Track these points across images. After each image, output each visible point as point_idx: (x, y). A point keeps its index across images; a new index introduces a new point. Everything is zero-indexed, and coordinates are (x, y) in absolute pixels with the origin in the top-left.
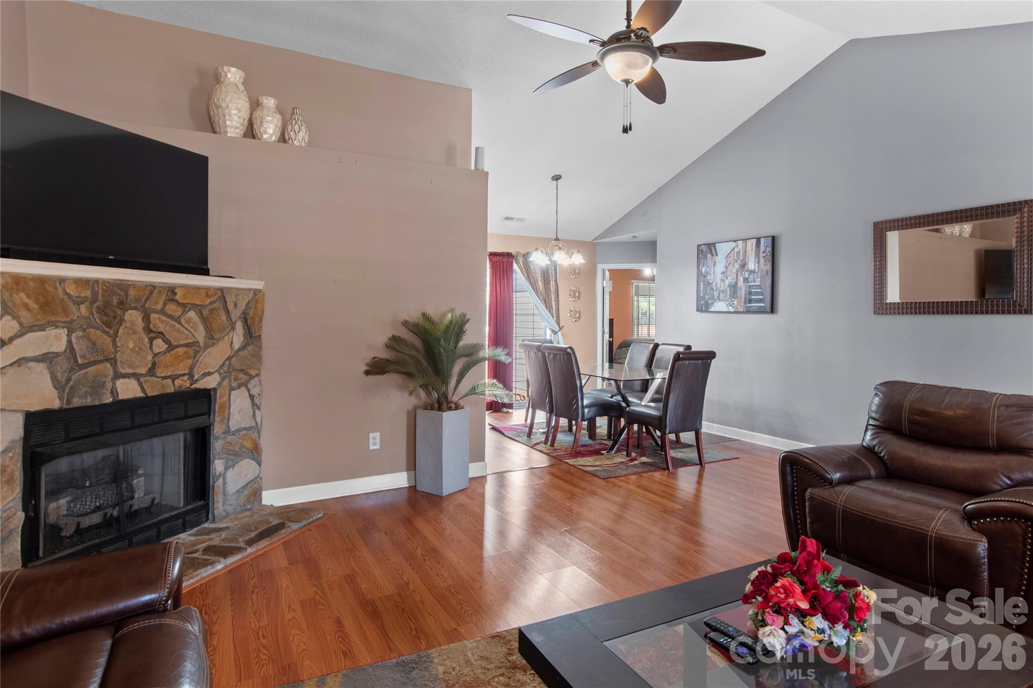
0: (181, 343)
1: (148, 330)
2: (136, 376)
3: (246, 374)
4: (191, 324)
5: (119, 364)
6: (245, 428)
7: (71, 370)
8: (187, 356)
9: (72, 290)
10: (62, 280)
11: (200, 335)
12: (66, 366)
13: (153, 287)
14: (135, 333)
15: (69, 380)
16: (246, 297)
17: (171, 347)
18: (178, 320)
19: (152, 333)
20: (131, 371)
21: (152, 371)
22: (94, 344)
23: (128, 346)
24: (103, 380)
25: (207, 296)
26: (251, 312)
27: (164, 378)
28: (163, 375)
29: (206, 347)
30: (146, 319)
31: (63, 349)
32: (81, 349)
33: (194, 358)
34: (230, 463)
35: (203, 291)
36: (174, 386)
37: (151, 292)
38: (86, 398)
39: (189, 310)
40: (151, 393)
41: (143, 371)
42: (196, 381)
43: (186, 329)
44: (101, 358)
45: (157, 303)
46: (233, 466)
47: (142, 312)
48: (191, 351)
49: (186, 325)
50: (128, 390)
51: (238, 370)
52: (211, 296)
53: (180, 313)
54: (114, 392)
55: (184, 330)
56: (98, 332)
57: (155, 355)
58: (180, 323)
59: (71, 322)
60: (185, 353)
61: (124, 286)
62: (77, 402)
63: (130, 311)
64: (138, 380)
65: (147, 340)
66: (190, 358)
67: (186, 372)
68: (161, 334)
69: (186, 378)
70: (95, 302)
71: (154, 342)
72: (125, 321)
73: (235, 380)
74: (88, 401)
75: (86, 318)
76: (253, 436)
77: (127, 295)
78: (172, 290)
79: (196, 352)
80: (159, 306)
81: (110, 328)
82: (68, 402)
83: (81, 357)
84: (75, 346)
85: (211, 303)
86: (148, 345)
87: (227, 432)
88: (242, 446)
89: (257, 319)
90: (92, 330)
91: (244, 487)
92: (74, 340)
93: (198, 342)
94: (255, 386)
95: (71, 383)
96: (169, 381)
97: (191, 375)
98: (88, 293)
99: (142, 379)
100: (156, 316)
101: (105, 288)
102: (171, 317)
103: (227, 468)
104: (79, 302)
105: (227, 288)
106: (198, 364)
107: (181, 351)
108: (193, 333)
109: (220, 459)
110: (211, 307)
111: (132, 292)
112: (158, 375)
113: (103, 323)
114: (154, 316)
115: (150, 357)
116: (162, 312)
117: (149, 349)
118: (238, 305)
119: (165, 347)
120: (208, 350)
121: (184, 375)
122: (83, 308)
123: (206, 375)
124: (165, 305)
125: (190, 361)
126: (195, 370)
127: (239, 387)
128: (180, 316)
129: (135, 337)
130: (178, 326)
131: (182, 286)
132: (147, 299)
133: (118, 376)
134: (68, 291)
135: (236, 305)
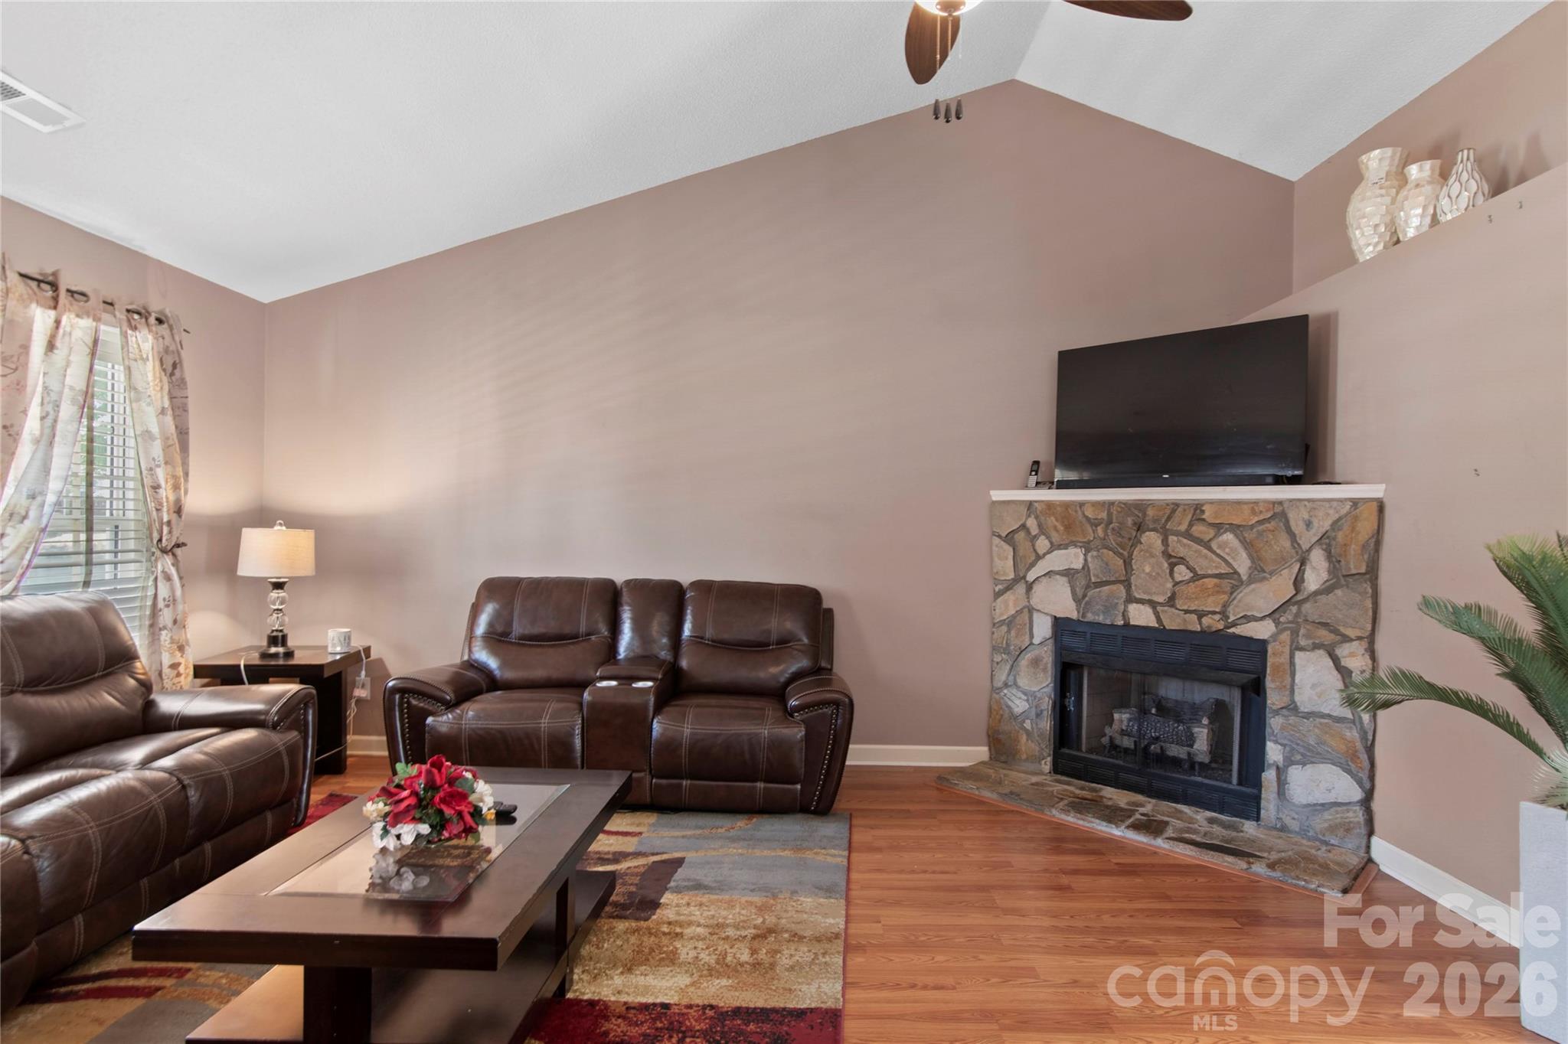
0: (1210, 572)
1: (1167, 555)
2: (1153, 604)
3: (1336, 632)
4: (1227, 550)
5: (1133, 587)
6: (1329, 716)
7: (1088, 587)
8: (1218, 590)
9: (1089, 513)
10: (1082, 504)
11: (1242, 564)
12: (1084, 582)
13: (1175, 505)
14: (1152, 556)
15: (1084, 596)
16: (1331, 512)
17: (1197, 577)
18: (1207, 545)
19: (1174, 561)
20: (1146, 597)
21: (1171, 601)
22: (1107, 564)
23: (1144, 570)
24: (1116, 601)
25: (1254, 512)
26: (1340, 536)
27: (1187, 612)
28: (1185, 608)
29: (1251, 580)
30: (1165, 542)
31: (1081, 566)
32: (1095, 569)
33: (1232, 593)
34: (1298, 757)
35: (1245, 507)
36: (1200, 624)
37: (1173, 511)
38: (1099, 615)
39: (1225, 532)
40: (1170, 625)
41: (1161, 599)
42: (1234, 625)
43: (1218, 555)
44: (1113, 579)
45: (1180, 524)
46: (1304, 764)
47: (1161, 534)
48: (1226, 584)
49: (1218, 551)
50: (1141, 616)
51: (1314, 622)
52: (1261, 512)
53: (1211, 536)
54: (1125, 614)
55: (1214, 556)
56: (1111, 553)
57: (1176, 584)
58: (1210, 549)
59: (1089, 542)
60: (1216, 585)
61: (1140, 506)
62: (1090, 617)
63: (1147, 533)
64: (1154, 608)
65: (1166, 565)
66: (1224, 593)
67: (1217, 610)
68: (1182, 560)
69: (1217, 617)
70: (1111, 523)
71: (1175, 569)
72: (1141, 543)
73: (1307, 636)
74: (1100, 619)
75: (1101, 539)
76: (1348, 734)
77: (1145, 515)
78: (1198, 507)
79: (1234, 589)
80: (1183, 528)
81: (1124, 550)
82: (1084, 616)
83: (1094, 575)
84: (1090, 565)
85: (1260, 522)
86: (1168, 571)
87: (1292, 708)
88: (1321, 742)
89: (1353, 546)
90: (1105, 551)
91: (1325, 806)
92: (1089, 559)
93: (1236, 572)
94: (1352, 655)
95: (1087, 599)
96: (1194, 617)
97: (1224, 614)
98: (1104, 515)
99: (1159, 608)
100: (1175, 538)
101: (1119, 509)
102: (1198, 541)
103: (1289, 762)
104: (1095, 524)
105: (1291, 501)
106: (1235, 602)
107: (1210, 582)
108: (1231, 561)
109: (1276, 742)
110: (1261, 528)
111: (1150, 512)
112: (1178, 607)
113: (1117, 544)
114: (1172, 539)
115: (1169, 585)
116: (1187, 535)
117: (1168, 576)
118: (1315, 524)
119: (1189, 575)
120: (1253, 586)
121: (1214, 613)
122: (1100, 530)
123: (1248, 619)
124: (1191, 525)
125: (1224, 597)
126: (1230, 609)
127: (1316, 647)
128: (1210, 540)
129: (1153, 560)
130: (1205, 551)
131: (1211, 502)
132: (1169, 518)
133: (1130, 599)
134: (1086, 513)
135: (1308, 524)
